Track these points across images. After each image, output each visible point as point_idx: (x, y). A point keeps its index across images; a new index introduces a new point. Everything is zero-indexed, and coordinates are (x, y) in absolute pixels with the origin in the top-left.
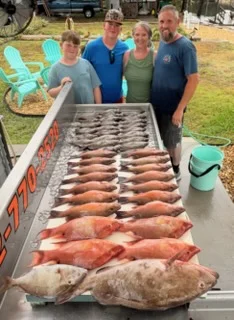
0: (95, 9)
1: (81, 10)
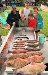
0: (21, 4)
1: (17, 4)
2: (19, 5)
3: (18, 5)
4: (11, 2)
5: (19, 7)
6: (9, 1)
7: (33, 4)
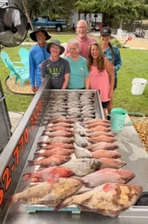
0: (63, 27)
1: (54, 27)
2: (59, 29)
3: (56, 28)
4: (37, 19)
5: (58, 34)
6: (31, 18)
7: (97, 28)
